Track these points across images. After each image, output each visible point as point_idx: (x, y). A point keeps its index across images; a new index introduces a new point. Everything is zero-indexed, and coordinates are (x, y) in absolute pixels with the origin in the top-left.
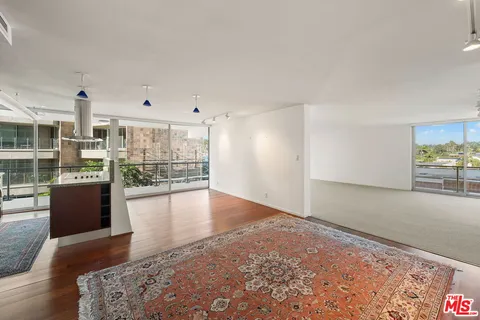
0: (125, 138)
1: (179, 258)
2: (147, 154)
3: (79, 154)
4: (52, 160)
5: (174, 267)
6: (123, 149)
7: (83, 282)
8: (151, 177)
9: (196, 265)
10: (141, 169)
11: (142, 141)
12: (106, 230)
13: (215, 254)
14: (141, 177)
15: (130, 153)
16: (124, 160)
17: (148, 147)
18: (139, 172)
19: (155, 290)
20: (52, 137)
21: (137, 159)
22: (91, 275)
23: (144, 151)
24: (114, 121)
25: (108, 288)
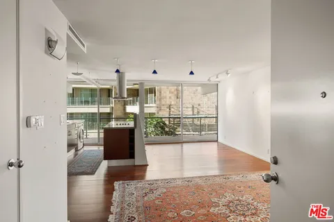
0: (155, 95)
1: (172, 185)
2: (172, 109)
3: (125, 109)
4: (109, 113)
5: (167, 189)
6: (154, 105)
7: (117, 185)
8: (175, 129)
9: (182, 190)
10: (167, 123)
11: (168, 97)
12: (132, 160)
13: (198, 187)
14: (167, 129)
15: (159, 108)
16: (154, 114)
17: (173, 103)
18: (165, 124)
19: (151, 197)
20: (109, 97)
21: (164, 113)
22: (121, 182)
23: (170, 107)
24: (141, 84)
25: (127, 190)
